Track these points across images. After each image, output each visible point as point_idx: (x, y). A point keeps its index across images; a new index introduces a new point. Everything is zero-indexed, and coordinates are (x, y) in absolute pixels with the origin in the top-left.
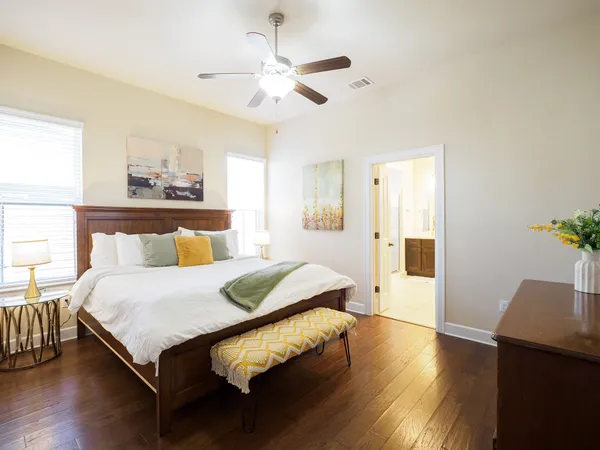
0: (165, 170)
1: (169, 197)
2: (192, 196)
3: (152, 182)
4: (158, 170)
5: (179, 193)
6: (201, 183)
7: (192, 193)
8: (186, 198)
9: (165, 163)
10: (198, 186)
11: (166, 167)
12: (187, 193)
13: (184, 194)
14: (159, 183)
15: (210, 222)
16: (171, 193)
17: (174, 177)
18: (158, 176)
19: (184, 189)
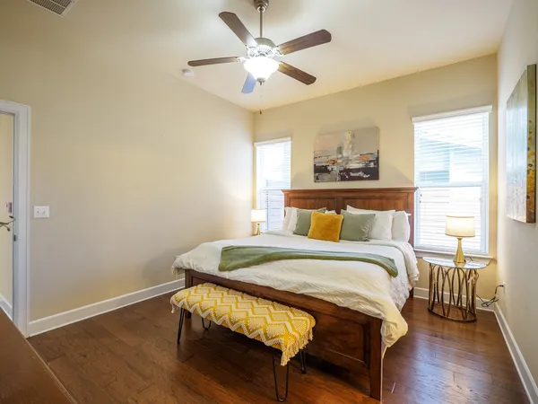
0: (340, 156)
1: (343, 179)
2: (365, 176)
3: (329, 168)
4: (334, 157)
5: (352, 174)
6: (377, 161)
7: (365, 173)
8: (360, 178)
9: (340, 150)
10: (372, 165)
11: (341, 153)
12: (361, 174)
13: (357, 174)
14: (335, 168)
15: (384, 201)
16: (346, 175)
17: (348, 160)
18: (334, 162)
19: (357, 170)
